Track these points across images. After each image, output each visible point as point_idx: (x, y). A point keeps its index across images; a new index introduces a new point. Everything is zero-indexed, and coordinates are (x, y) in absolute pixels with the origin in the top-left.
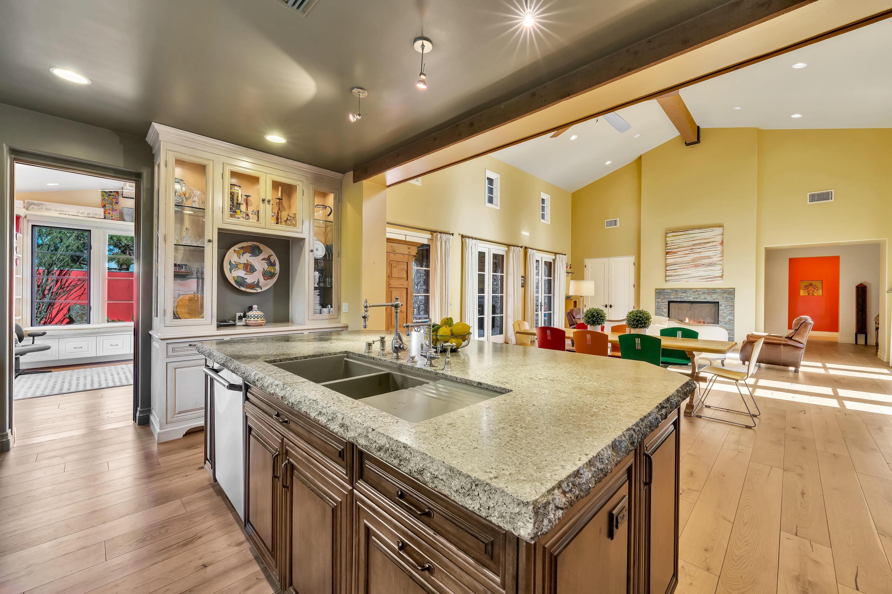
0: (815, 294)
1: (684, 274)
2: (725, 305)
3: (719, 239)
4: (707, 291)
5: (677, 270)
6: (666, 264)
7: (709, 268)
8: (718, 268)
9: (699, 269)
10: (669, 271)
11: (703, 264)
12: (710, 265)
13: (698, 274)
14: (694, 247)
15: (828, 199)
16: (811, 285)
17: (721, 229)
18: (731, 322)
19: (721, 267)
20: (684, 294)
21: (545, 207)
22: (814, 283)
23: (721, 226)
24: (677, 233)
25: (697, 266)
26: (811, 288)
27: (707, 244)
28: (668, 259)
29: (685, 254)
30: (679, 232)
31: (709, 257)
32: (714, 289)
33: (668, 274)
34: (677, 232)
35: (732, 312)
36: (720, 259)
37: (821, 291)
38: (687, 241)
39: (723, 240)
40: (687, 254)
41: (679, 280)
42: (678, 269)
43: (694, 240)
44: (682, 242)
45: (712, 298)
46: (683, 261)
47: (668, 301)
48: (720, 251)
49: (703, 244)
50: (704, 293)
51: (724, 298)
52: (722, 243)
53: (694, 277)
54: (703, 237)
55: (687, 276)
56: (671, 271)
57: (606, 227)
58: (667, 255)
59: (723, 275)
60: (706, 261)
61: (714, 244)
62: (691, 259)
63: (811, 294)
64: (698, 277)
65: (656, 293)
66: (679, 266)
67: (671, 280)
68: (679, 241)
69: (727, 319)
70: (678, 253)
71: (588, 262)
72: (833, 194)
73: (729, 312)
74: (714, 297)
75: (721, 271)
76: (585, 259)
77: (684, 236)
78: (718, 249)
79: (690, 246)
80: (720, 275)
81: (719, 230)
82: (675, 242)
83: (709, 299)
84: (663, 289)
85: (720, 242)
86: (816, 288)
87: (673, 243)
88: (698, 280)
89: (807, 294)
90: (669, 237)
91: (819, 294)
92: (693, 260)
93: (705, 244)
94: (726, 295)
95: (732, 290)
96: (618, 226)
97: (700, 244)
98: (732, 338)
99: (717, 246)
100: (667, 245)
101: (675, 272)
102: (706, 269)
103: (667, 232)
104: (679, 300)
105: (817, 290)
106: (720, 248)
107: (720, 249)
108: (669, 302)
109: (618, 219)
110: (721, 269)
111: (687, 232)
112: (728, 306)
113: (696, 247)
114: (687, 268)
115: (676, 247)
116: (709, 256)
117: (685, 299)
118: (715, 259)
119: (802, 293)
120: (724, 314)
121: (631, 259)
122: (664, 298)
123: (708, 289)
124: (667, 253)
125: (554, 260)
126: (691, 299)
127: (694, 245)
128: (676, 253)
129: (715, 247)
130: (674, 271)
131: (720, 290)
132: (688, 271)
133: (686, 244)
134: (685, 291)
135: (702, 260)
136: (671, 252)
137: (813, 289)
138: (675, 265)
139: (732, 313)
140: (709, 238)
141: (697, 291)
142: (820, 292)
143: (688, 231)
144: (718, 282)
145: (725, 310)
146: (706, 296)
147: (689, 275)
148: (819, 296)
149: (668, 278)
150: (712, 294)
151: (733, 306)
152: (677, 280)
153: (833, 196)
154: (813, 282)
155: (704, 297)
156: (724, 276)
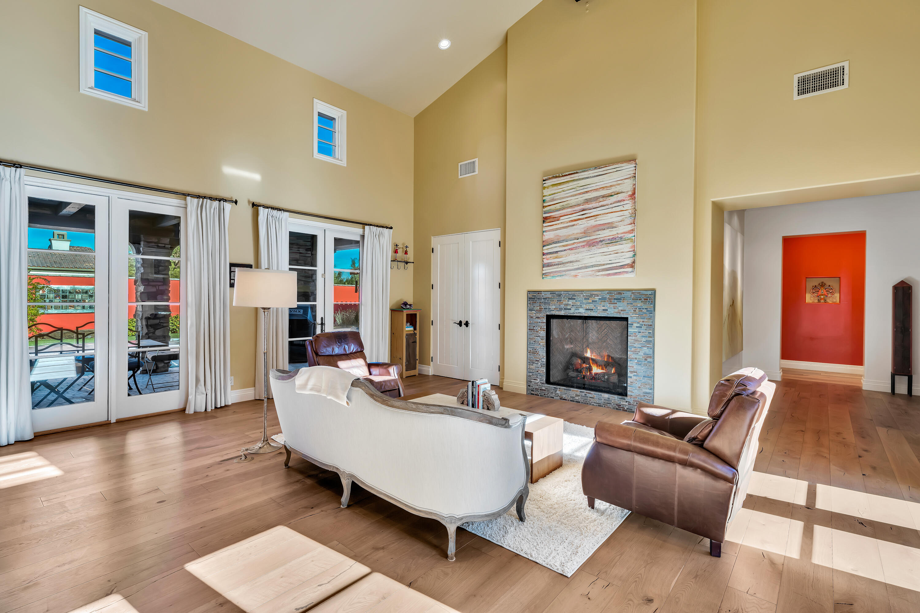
0: (829, 301)
1: (571, 262)
2: (638, 325)
3: (627, 186)
4: (608, 296)
5: (560, 254)
6: (543, 241)
7: (612, 248)
8: (626, 247)
9: (595, 250)
10: (548, 256)
11: (602, 239)
12: (614, 241)
13: (593, 261)
14: (586, 206)
15: (835, 85)
16: (822, 285)
17: (632, 166)
18: (649, 360)
19: (630, 245)
20: (570, 302)
21: (337, 134)
22: (828, 282)
23: (632, 160)
24: (560, 179)
25: (591, 244)
26: (822, 291)
27: (608, 198)
28: (546, 231)
29: (572, 221)
30: (563, 176)
31: (610, 226)
32: (620, 292)
33: (546, 261)
34: (559, 177)
35: (651, 339)
36: (630, 228)
37: (837, 295)
38: (576, 195)
39: (635, 189)
40: (575, 220)
41: (564, 273)
42: (561, 251)
43: (587, 192)
44: (567, 197)
45: (616, 310)
46: (569, 236)
47: (547, 316)
48: (631, 212)
49: (601, 199)
50: (603, 299)
51: (637, 310)
52: (633, 195)
53: (586, 267)
54: (601, 184)
55: (576, 265)
56: (551, 256)
57: (460, 177)
58: (545, 225)
59: (634, 262)
60: (606, 234)
61: (620, 197)
62: (583, 230)
63: (822, 301)
64: (592, 266)
65: (529, 299)
66: (563, 246)
67: (552, 272)
68: (562, 195)
69: (641, 353)
70: (562, 218)
71: (436, 242)
72: (846, 71)
73: (644, 339)
74: (620, 308)
75: (631, 254)
76: (432, 237)
77: (571, 184)
78: (627, 207)
79: (579, 205)
80: (629, 261)
81: (628, 169)
82: (556, 196)
83: (612, 313)
84: (539, 292)
85: (630, 193)
86: (830, 290)
87: (553, 200)
88: (593, 272)
89: (817, 301)
90: (548, 187)
91: (835, 301)
92: (586, 233)
93: (604, 199)
94: (639, 304)
95: (650, 292)
96: (477, 173)
97: (596, 199)
98: (649, 393)
99: (625, 202)
100: (545, 204)
101: (556, 258)
102: (605, 250)
103: (544, 178)
104: (562, 313)
105: (832, 293)
106: (628, 205)
107: (630, 208)
108: (549, 318)
109: (477, 159)
110: (632, 249)
111: (576, 176)
112: (644, 327)
113: (590, 206)
114: (576, 248)
115: (558, 206)
116: (612, 223)
117: (573, 312)
118: (623, 228)
119: (809, 298)
120: (636, 343)
121: (495, 235)
122: (540, 311)
123: (610, 292)
124: (545, 220)
125: (363, 237)
126: (582, 312)
127: (587, 201)
128: (557, 219)
129: (622, 203)
130: (555, 255)
131: (629, 294)
132: (577, 256)
133: (573, 201)
134: (572, 295)
135: (600, 232)
136: (549, 217)
137: (826, 293)
138: (556, 243)
139: (650, 342)
140: (611, 186)
141: (591, 296)
142: (835, 298)
143: (577, 173)
144: (626, 276)
145: (639, 336)
146: (607, 305)
147: (578, 263)
148: (835, 303)
149: (547, 270)
150: (616, 301)
151: (651, 326)
152: (559, 274)
153: (846, 77)
154: (825, 280)
155: (603, 308)
156: (637, 265)
